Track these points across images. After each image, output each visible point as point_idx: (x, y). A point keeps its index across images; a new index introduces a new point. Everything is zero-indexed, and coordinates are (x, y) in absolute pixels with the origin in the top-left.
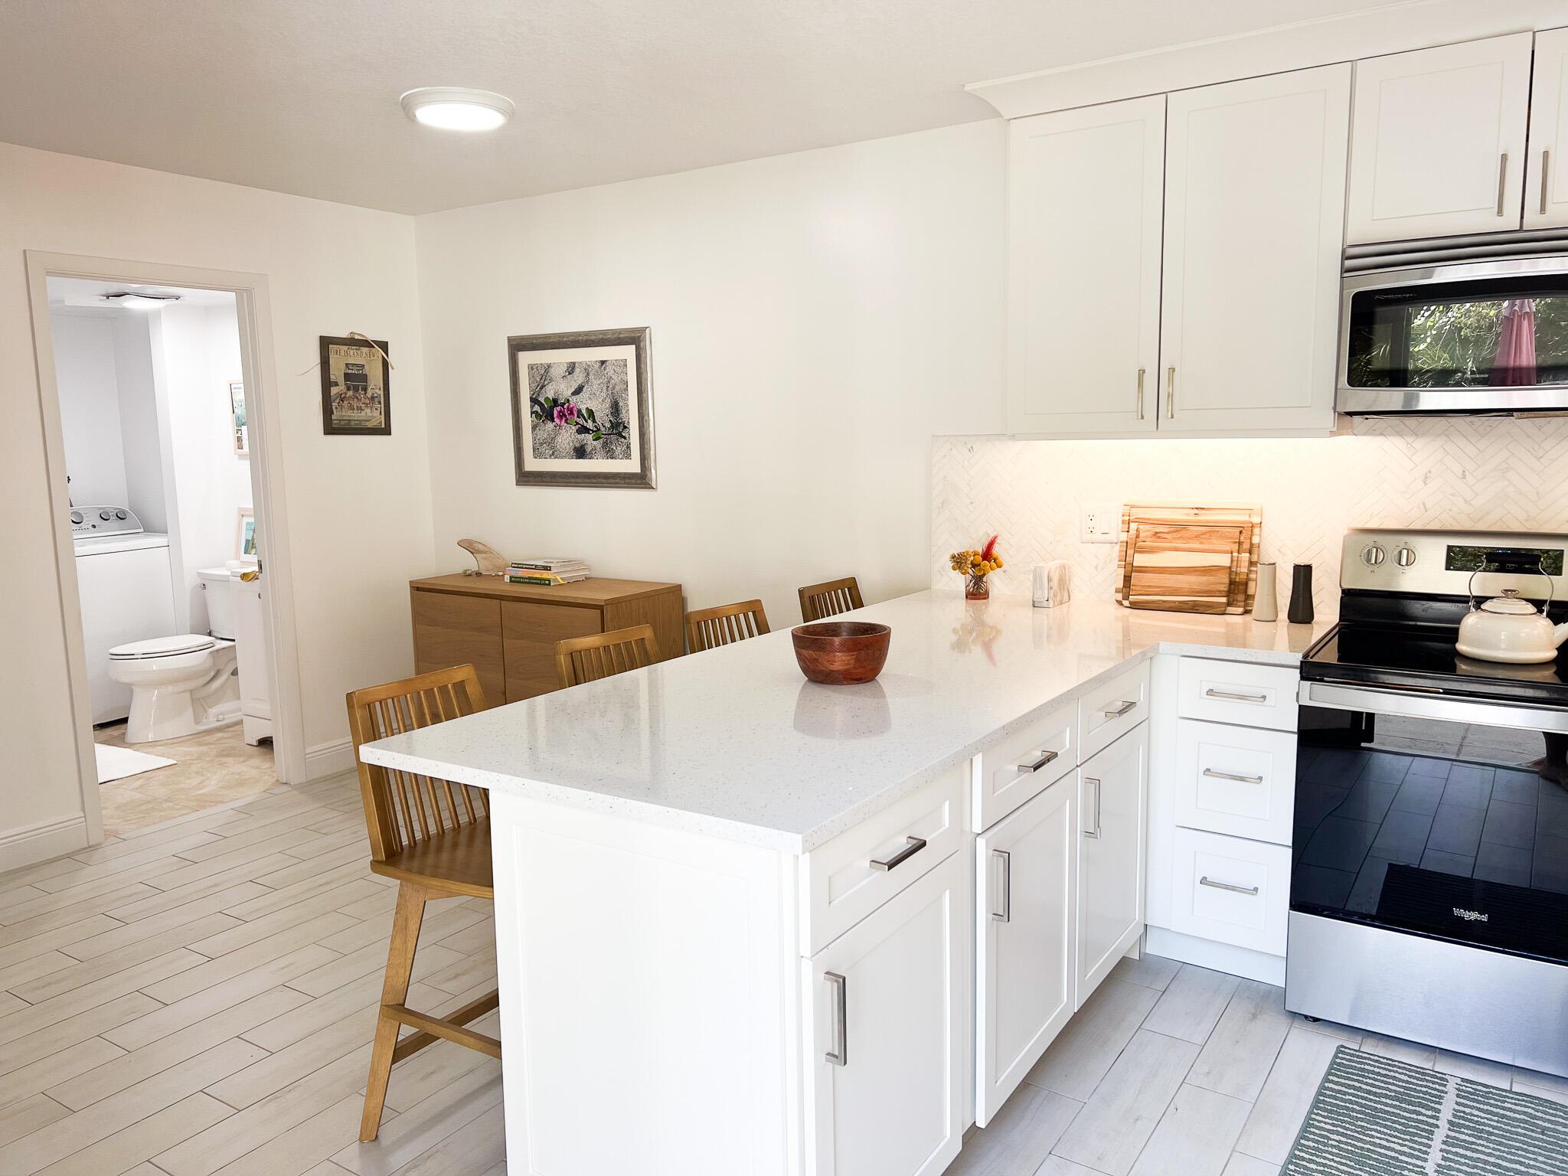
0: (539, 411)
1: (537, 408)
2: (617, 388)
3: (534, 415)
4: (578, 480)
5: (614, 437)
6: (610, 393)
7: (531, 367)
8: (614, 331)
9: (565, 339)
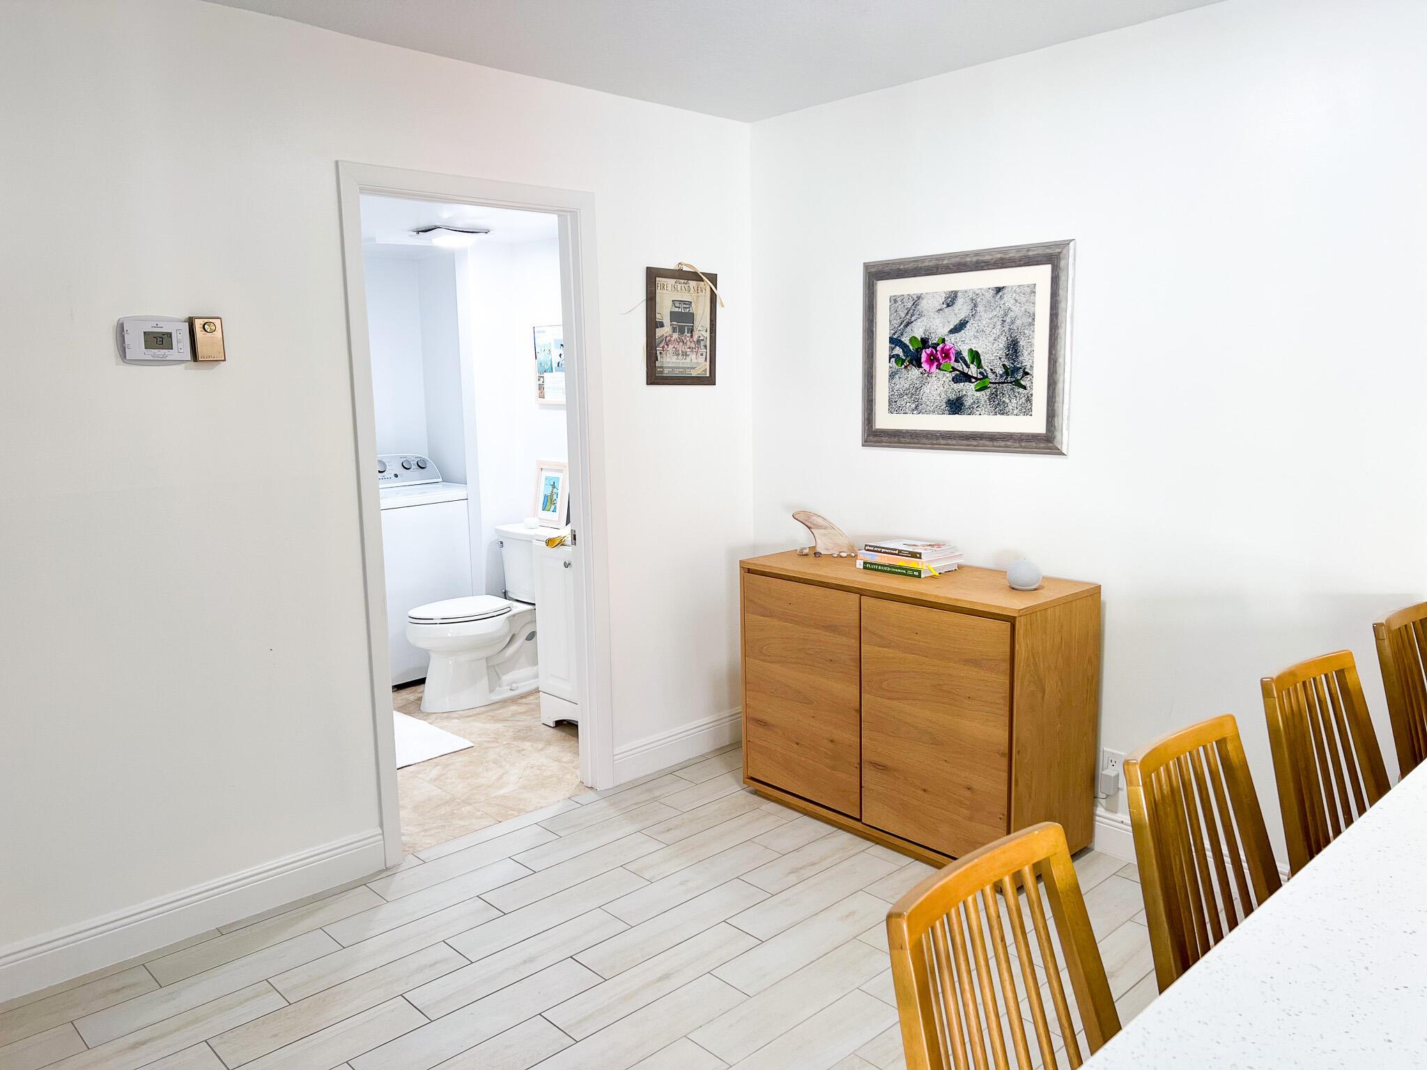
0: (901, 355)
1: (898, 351)
2: (1018, 322)
3: (893, 360)
4: (950, 442)
5: (1007, 387)
6: (1006, 329)
7: (894, 300)
8: (1018, 249)
9: (945, 262)
